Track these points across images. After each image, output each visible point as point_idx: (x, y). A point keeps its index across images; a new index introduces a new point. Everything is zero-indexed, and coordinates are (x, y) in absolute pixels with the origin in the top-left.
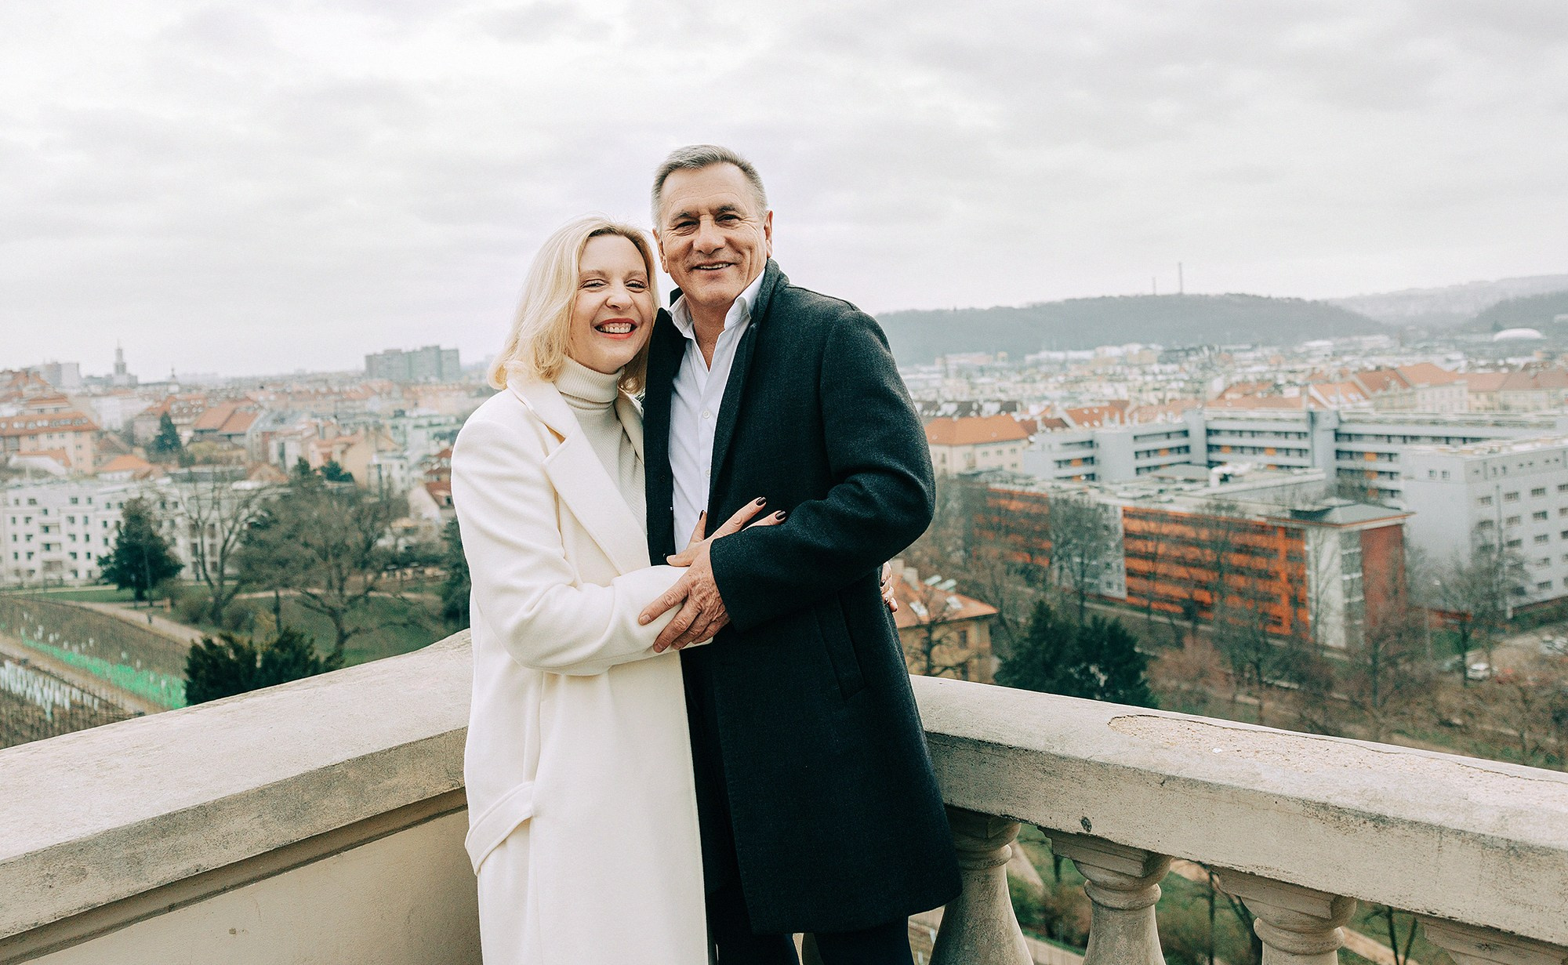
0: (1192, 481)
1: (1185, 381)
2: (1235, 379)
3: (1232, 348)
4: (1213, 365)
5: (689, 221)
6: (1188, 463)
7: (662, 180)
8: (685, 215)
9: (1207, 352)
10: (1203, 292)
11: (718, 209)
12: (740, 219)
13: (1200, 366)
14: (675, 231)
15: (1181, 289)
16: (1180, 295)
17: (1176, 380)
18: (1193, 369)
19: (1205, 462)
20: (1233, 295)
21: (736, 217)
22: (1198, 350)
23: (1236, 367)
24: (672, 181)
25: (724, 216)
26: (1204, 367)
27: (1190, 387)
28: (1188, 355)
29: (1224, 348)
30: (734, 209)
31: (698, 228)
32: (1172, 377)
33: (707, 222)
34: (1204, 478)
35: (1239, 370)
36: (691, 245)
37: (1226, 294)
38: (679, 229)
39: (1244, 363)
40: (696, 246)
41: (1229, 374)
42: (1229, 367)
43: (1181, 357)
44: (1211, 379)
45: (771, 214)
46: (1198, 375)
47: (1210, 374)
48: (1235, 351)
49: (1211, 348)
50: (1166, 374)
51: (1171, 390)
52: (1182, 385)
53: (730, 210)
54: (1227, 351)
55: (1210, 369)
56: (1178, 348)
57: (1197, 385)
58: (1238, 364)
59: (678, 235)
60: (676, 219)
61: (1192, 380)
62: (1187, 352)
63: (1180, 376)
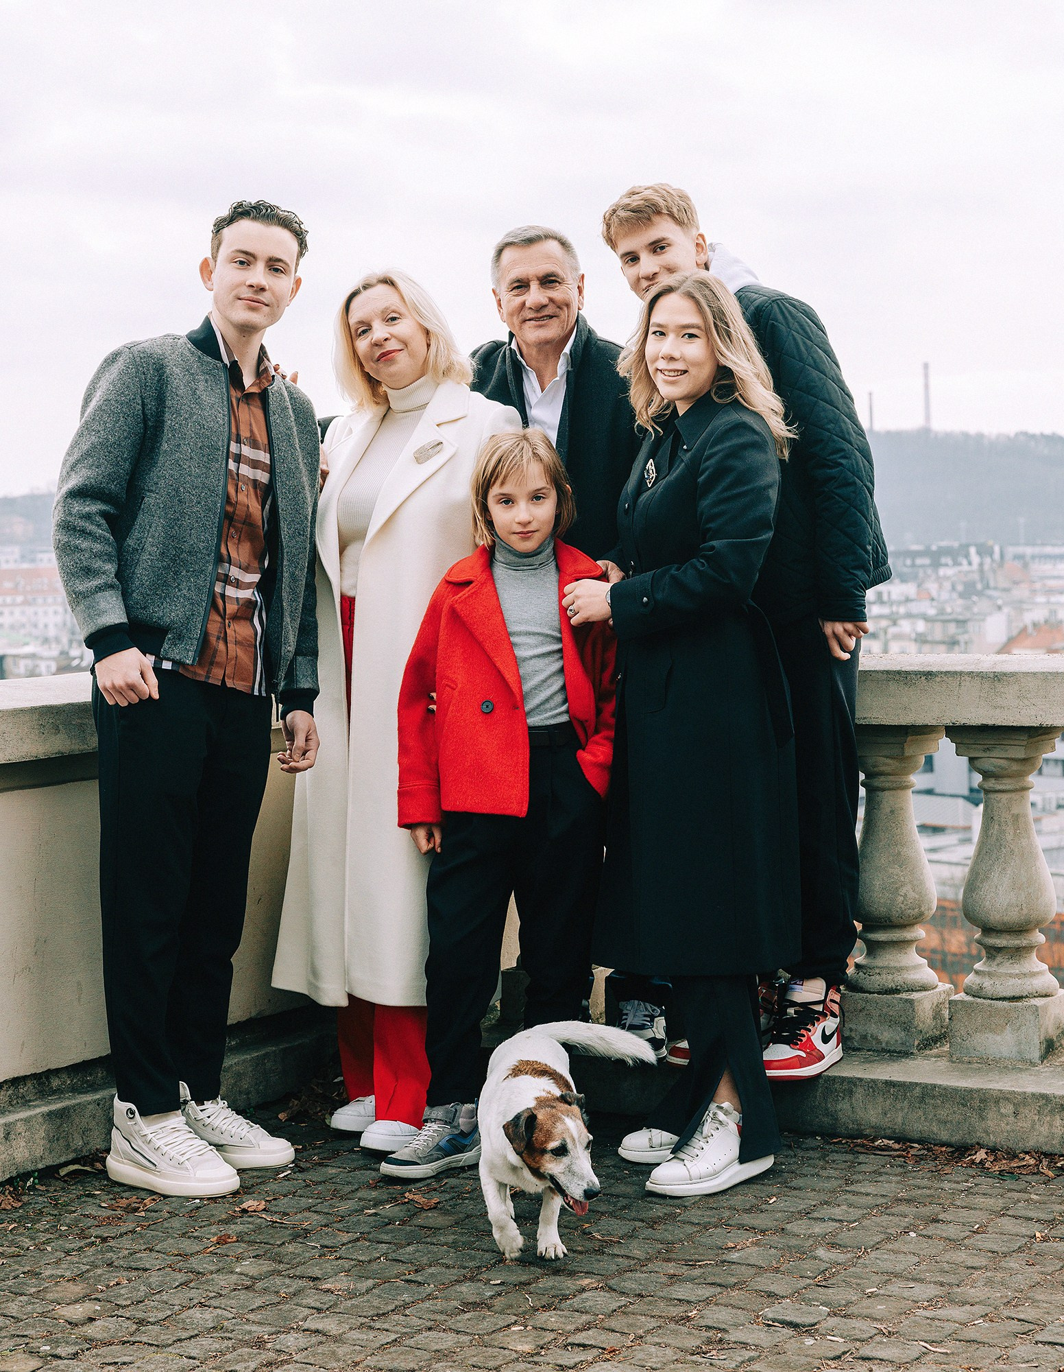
0: (936, 830)
1: (927, 619)
2: (1029, 617)
3: (1029, 551)
4: (987, 587)
5: (521, 285)
6: (930, 792)
7: (500, 252)
8: (518, 281)
9: (975, 559)
10: (972, 430)
11: (543, 276)
12: (560, 283)
13: (960, 588)
14: (511, 293)
15: (928, 417)
16: (926, 432)
17: (909, 616)
18: (945, 595)
19: (966, 792)
20: (1033, 437)
21: (557, 281)
22: (957, 554)
23: (1034, 592)
24: (508, 255)
25: (548, 280)
26: (969, 591)
27: (938, 633)
28: (936, 565)
29: (1011, 551)
30: (555, 276)
31: (529, 290)
32: (902, 610)
33: (534, 286)
34: (962, 823)
35: (1041, 599)
36: (524, 304)
37: (1017, 435)
38: (514, 291)
39: (1052, 583)
40: (528, 305)
41: (1019, 606)
42: (1021, 592)
43: (922, 566)
44: (982, 617)
45: (583, 276)
46: (956, 606)
47: (981, 605)
48: (1033, 557)
49: (984, 551)
50: (891, 603)
51: (898, 637)
52: (921, 626)
53: (552, 276)
54: (1018, 557)
55: (980, 594)
56: (915, 547)
57: (952, 629)
58: (1038, 586)
59: (514, 295)
60: (512, 284)
61: (941, 618)
62: (936, 558)
63: (915, 608)
